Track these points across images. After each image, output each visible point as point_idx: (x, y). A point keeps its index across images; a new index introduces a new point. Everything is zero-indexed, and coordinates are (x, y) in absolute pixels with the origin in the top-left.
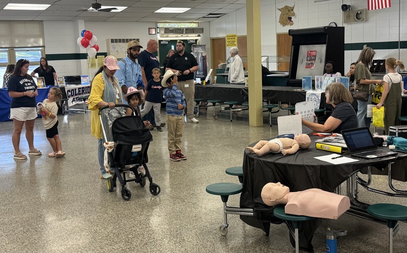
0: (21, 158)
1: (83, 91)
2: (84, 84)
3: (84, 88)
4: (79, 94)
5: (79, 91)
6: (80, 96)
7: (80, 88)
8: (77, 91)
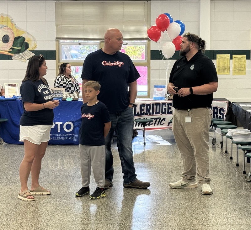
0: (26, 199)
1: (148, 110)
2: (155, 98)
3: (149, 105)
4: (141, 114)
5: (141, 110)
6: (142, 118)
7: (143, 105)
8: (138, 110)
